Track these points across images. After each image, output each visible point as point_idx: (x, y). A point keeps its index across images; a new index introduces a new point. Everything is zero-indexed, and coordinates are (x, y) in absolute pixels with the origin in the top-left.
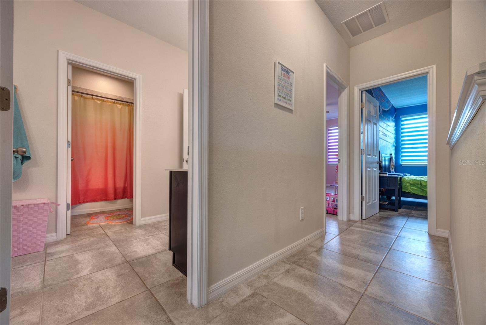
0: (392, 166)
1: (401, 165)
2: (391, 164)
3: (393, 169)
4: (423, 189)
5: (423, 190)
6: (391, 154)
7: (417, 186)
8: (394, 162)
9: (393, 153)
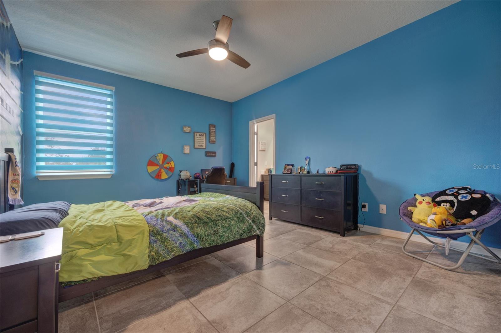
0: (14, 185)
1: (37, 178)
2: (10, 178)
3: (16, 192)
4: (126, 252)
5: (124, 255)
6: (9, 151)
7: (109, 246)
8: (20, 172)
9: (15, 144)
